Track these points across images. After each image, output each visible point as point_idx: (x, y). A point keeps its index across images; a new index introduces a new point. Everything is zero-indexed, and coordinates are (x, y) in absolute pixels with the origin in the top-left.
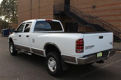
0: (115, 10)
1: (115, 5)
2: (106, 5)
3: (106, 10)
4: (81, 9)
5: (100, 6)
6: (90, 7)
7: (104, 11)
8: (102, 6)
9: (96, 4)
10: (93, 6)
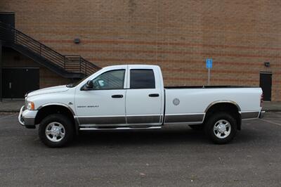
0: (116, 51)
1: (117, 44)
2: (101, 42)
3: (102, 51)
4: (47, 41)
5: (89, 42)
6: (69, 41)
7: (98, 51)
8: (93, 42)
9: (81, 36)
10: (76, 40)
